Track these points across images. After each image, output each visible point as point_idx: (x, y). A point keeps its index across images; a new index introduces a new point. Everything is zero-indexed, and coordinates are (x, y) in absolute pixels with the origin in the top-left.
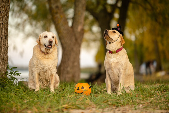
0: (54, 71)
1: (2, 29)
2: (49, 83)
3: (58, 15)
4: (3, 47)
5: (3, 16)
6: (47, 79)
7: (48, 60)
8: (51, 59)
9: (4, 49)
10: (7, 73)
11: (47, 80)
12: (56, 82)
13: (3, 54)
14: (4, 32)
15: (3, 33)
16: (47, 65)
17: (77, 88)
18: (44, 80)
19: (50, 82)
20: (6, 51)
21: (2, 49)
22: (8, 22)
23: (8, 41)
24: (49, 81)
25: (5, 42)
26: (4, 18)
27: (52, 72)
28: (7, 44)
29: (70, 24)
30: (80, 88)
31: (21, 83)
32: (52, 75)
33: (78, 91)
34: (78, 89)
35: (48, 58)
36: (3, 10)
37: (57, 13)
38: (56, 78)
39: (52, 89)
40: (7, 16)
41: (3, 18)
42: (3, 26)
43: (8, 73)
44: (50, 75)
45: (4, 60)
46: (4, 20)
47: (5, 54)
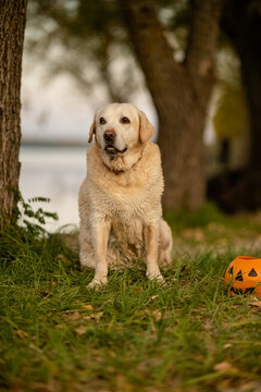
1: (4, 85)
2: (139, 252)
4: (5, 139)
5: (6, 47)
6: (133, 242)
8: (137, 185)
9: (10, 144)
10: (16, 213)
13: (6, 157)
14: (10, 93)
15: (6, 97)
16: (127, 207)
17: (235, 274)
18: (125, 247)
20: (13, 150)
21: (4, 144)
22: (20, 63)
23: (19, 119)
24: (138, 246)
25: (13, 121)
26: (9, 52)
27: (147, 221)
28: (19, 127)
31: (56, 241)
35: (128, 185)
36: (7, 27)
40: (17, 45)
41: (6, 51)
42: (5, 75)
43: (19, 213)
45: (8, 175)
46: (9, 58)
47: (12, 157)
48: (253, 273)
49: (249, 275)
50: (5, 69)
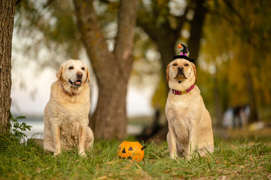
0: (85, 122)
1: (2, 56)
2: (76, 141)
3: (91, 34)
4: (3, 85)
5: (3, 35)
6: (73, 135)
7: (75, 105)
8: (80, 103)
9: (5, 88)
10: (9, 126)
11: (73, 137)
12: (88, 141)
13: (3, 95)
14: (5, 60)
15: (3, 62)
17: (122, 150)
18: (69, 137)
19: (78, 139)
20: (7, 91)
21: (2, 88)
22: (11, 44)
23: (10, 75)
24: (76, 138)
25: (7, 76)
26: (5, 38)
27: (82, 124)
28: (10, 79)
29: (111, 47)
30: (127, 150)
31: (32, 142)
32: (81, 129)
33: (123, 155)
34: (124, 152)
35: (75, 102)
36: (3, 25)
37: (89, 30)
38: (87, 135)
39: (82, 151)
40: (9, 34)
41: (3, 38)
42: (3, 50)
43: (11, 126)
44: (78, 129)
45: (4, 105)
46: (5, 41)
47: (7, 95)
48: (131, 149)
49: (129, 150)
50: (2, 47)
